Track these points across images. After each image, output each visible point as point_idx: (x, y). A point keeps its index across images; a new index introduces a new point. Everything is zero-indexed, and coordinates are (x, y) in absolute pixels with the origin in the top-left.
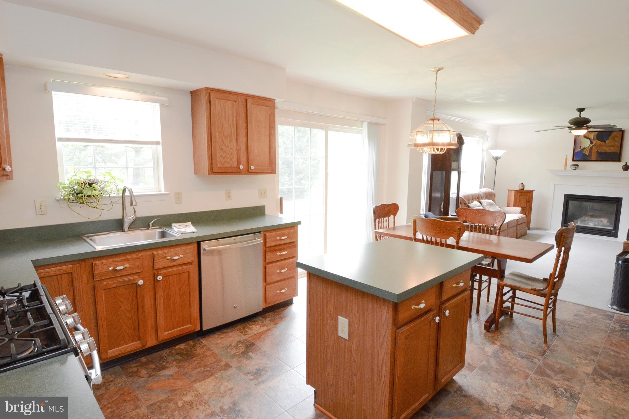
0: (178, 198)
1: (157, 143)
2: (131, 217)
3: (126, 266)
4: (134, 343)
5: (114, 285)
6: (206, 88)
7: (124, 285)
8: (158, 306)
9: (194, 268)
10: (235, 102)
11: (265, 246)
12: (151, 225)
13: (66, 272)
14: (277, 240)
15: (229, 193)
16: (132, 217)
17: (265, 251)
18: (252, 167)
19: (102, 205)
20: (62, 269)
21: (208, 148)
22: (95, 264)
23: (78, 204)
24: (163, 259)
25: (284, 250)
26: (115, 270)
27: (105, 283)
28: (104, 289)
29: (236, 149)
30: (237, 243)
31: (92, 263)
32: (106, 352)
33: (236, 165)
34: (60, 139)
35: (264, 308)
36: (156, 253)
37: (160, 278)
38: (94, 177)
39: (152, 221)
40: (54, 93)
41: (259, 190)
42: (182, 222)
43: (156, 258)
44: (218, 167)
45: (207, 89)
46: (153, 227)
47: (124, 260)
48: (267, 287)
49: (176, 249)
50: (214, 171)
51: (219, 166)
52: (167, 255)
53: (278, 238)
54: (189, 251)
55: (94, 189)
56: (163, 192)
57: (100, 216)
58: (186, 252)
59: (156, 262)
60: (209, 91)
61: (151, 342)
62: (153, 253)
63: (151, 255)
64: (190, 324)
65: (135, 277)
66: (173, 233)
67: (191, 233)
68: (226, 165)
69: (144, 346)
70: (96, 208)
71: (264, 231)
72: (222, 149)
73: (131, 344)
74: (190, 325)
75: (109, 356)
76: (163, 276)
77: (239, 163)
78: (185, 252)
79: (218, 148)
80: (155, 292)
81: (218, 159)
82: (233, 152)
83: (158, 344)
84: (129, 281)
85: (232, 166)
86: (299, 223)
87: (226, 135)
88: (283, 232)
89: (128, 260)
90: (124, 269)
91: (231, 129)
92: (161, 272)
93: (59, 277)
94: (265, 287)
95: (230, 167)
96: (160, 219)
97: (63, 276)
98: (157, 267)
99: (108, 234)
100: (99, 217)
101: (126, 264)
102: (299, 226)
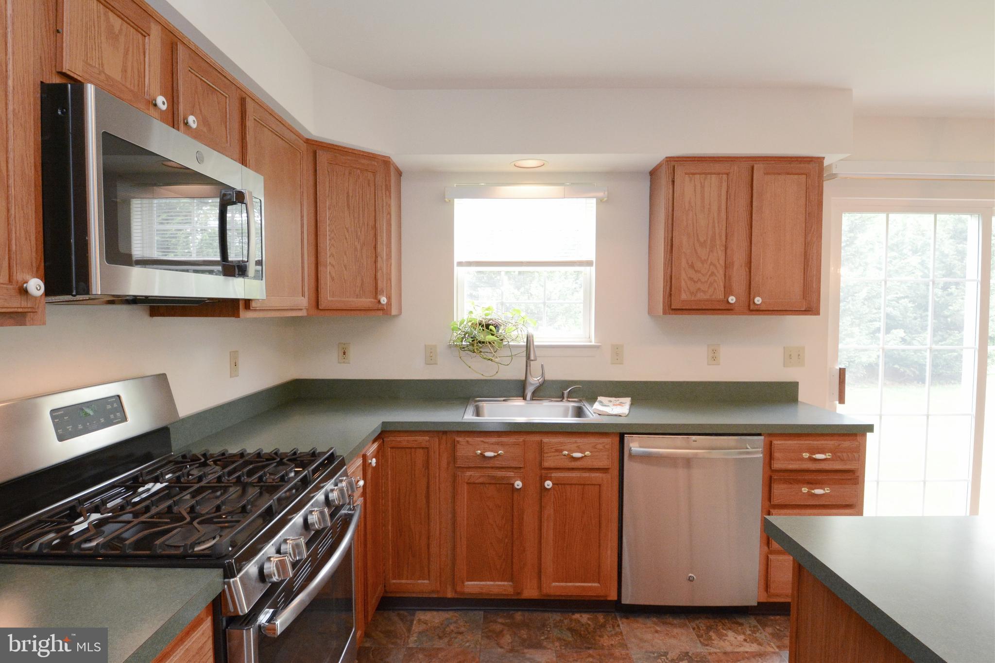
0: (617, 353)
1: (589, 263)
2: (536, 379)
3: (499, 452)
4: (503, 583)
5: (481, 480)
6: (666, 157)
7: (496, 484)
8: (544, 530)
9: (609, 480)
10: (725, 176)
11: (771, 467)
12: (565, 395)
13: (421, 446)
14: (803, 459)
15: (714, 351)
16: (538, 379)
17: (771, 477)
18: (758, 300)
19: (499, 357)
20: (416, 441)
21: (665, 264)
22: (458, 442)
23: (469, 352)
24: (557, 454)
25: (822, 484)
26: (482, 455)
27: (468, 474)
28: (468, 483)
29: (724, 265)
30: (717, 449)
31: (455, 440)
32: (463, 583)
33: (721, 297)
34: (460, 264)
35: (761, 601)
36: (546, 440)
37: (548, 484)
38: (496, 315)
39: (567, 389)
40: (457, 202)
41: (784, 348)
42: (616, 396)
43: (546, 449)
44: (683, 301)
45: (669, 160)
46: (569, 399)
47: (497, 444)
48: (771, 557)
49: (580, 440)
50: (673, 307)
51: (684, 296)
52: (562, 448)
53: (806, 455)
54: (601, 448)
55: (492, 332)
56: (593, 343)
57: (497, 372)
58: (596, 448)
59: (546, 455)
60: (673, 163)
61: (530, 592)
62: (541, 441)
63: (538, 443)
64: (599, 583)
65: (512, 474)
66: (589, 413)
67: (616, 415)
68: (701, 296)
69: (518, 594)
70: (492, 360)
71: (770, 435)
72: (692, 266)
73: (500, 583)
74: (596, 585)
75: (467, 590)
76: (555, 482)
77: (728, 291)
78: (594, 447)
79: (684, 261)
80: (541, 506)
81: (683, 283)
82: (715, 271)
83: (540, 598)
84: (503, 478)
85: (714, 297)
86: (870, 428)
87: (702, 240)
88: (819, 442)
89: (502, 444)
90: (495, 457)
91: (714, 227)
92: (552, 475)
93: (413, 450)
94: (768, 557)
95: (707, 300)
96: (581, 386)
97: (418, 450)
98: (546, 464)
99: (504, 400)
100: (495, 374)
101: (500, 450)
102: (869, 435)
